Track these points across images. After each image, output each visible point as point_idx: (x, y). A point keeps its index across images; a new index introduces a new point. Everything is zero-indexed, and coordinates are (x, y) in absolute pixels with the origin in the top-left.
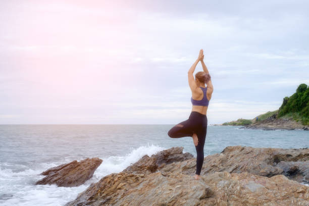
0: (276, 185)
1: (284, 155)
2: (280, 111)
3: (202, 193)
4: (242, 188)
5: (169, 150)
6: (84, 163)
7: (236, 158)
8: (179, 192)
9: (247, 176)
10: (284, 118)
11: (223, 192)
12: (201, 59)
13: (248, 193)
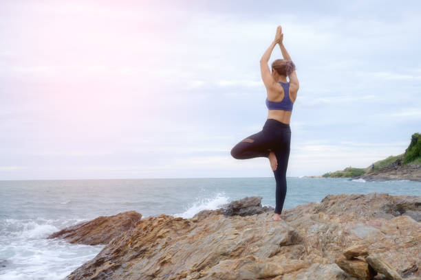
0: (398, 228)
1: (411, 204)
2: (408, 155)
3: (283, 237)
4: (346, 234)
5: (241, 200)
6: (114, 218)
7: (339, 205)
8: (250, 236)
9: (353, 217)
10: (413, 164)
11: (316, 237)
12: (279, 40)
13: (355, 240)
